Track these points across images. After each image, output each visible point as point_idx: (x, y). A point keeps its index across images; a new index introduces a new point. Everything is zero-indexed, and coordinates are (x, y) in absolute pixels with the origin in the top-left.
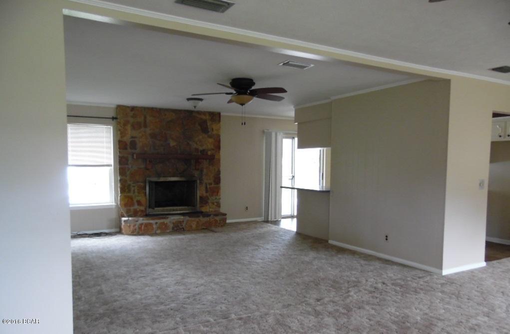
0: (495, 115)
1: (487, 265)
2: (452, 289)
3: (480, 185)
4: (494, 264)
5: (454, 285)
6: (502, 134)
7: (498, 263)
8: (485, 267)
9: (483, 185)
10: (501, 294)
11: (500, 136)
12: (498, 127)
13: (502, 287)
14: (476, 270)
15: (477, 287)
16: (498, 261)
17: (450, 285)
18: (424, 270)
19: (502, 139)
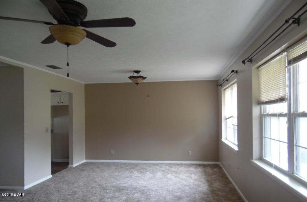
0: (52, 91)
1: (53, 176)
2: (29, 197)
3: (46, 131)
4: (56, 175)
5: (31, 194)
6: (59, 102)
7: (59, 173)
8: (52, 178)
9: (48, 131)
10: (57, 192)
11: (58, 103)
12: (57, 97)
13: (58, 188)
14: (46, 181)
15: (45, 192)
16: (59, 172)
17: (28, 195)
18: (12, 190)
19: (59, 104)
